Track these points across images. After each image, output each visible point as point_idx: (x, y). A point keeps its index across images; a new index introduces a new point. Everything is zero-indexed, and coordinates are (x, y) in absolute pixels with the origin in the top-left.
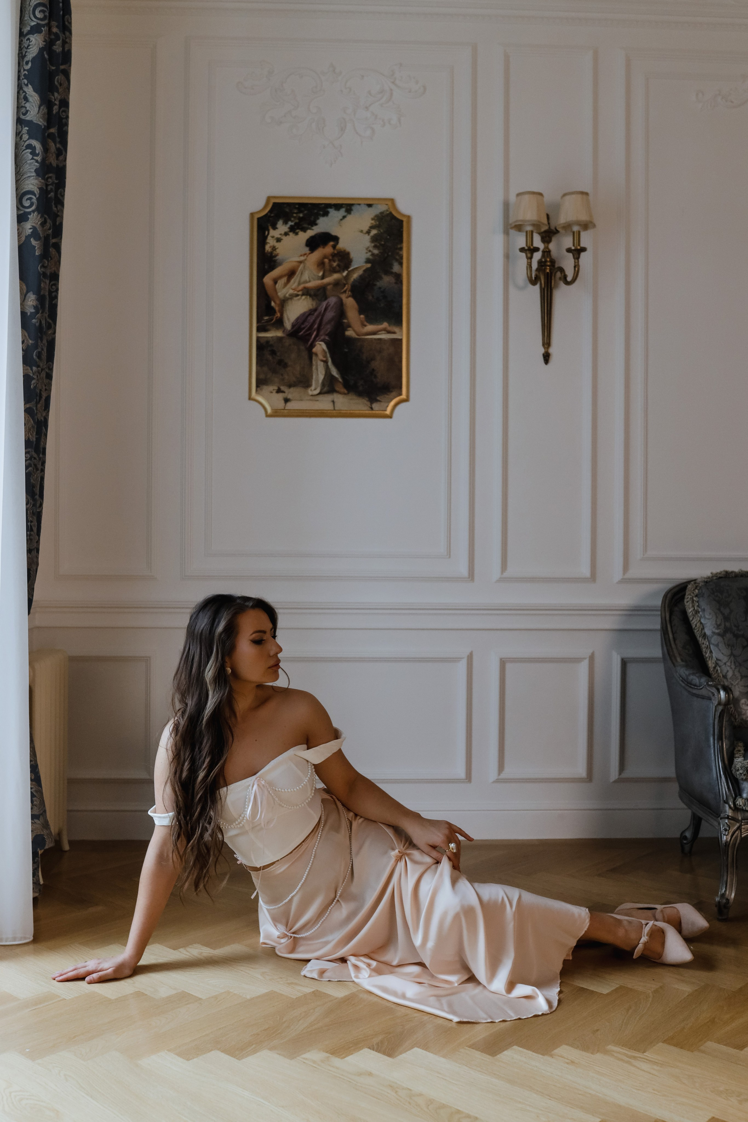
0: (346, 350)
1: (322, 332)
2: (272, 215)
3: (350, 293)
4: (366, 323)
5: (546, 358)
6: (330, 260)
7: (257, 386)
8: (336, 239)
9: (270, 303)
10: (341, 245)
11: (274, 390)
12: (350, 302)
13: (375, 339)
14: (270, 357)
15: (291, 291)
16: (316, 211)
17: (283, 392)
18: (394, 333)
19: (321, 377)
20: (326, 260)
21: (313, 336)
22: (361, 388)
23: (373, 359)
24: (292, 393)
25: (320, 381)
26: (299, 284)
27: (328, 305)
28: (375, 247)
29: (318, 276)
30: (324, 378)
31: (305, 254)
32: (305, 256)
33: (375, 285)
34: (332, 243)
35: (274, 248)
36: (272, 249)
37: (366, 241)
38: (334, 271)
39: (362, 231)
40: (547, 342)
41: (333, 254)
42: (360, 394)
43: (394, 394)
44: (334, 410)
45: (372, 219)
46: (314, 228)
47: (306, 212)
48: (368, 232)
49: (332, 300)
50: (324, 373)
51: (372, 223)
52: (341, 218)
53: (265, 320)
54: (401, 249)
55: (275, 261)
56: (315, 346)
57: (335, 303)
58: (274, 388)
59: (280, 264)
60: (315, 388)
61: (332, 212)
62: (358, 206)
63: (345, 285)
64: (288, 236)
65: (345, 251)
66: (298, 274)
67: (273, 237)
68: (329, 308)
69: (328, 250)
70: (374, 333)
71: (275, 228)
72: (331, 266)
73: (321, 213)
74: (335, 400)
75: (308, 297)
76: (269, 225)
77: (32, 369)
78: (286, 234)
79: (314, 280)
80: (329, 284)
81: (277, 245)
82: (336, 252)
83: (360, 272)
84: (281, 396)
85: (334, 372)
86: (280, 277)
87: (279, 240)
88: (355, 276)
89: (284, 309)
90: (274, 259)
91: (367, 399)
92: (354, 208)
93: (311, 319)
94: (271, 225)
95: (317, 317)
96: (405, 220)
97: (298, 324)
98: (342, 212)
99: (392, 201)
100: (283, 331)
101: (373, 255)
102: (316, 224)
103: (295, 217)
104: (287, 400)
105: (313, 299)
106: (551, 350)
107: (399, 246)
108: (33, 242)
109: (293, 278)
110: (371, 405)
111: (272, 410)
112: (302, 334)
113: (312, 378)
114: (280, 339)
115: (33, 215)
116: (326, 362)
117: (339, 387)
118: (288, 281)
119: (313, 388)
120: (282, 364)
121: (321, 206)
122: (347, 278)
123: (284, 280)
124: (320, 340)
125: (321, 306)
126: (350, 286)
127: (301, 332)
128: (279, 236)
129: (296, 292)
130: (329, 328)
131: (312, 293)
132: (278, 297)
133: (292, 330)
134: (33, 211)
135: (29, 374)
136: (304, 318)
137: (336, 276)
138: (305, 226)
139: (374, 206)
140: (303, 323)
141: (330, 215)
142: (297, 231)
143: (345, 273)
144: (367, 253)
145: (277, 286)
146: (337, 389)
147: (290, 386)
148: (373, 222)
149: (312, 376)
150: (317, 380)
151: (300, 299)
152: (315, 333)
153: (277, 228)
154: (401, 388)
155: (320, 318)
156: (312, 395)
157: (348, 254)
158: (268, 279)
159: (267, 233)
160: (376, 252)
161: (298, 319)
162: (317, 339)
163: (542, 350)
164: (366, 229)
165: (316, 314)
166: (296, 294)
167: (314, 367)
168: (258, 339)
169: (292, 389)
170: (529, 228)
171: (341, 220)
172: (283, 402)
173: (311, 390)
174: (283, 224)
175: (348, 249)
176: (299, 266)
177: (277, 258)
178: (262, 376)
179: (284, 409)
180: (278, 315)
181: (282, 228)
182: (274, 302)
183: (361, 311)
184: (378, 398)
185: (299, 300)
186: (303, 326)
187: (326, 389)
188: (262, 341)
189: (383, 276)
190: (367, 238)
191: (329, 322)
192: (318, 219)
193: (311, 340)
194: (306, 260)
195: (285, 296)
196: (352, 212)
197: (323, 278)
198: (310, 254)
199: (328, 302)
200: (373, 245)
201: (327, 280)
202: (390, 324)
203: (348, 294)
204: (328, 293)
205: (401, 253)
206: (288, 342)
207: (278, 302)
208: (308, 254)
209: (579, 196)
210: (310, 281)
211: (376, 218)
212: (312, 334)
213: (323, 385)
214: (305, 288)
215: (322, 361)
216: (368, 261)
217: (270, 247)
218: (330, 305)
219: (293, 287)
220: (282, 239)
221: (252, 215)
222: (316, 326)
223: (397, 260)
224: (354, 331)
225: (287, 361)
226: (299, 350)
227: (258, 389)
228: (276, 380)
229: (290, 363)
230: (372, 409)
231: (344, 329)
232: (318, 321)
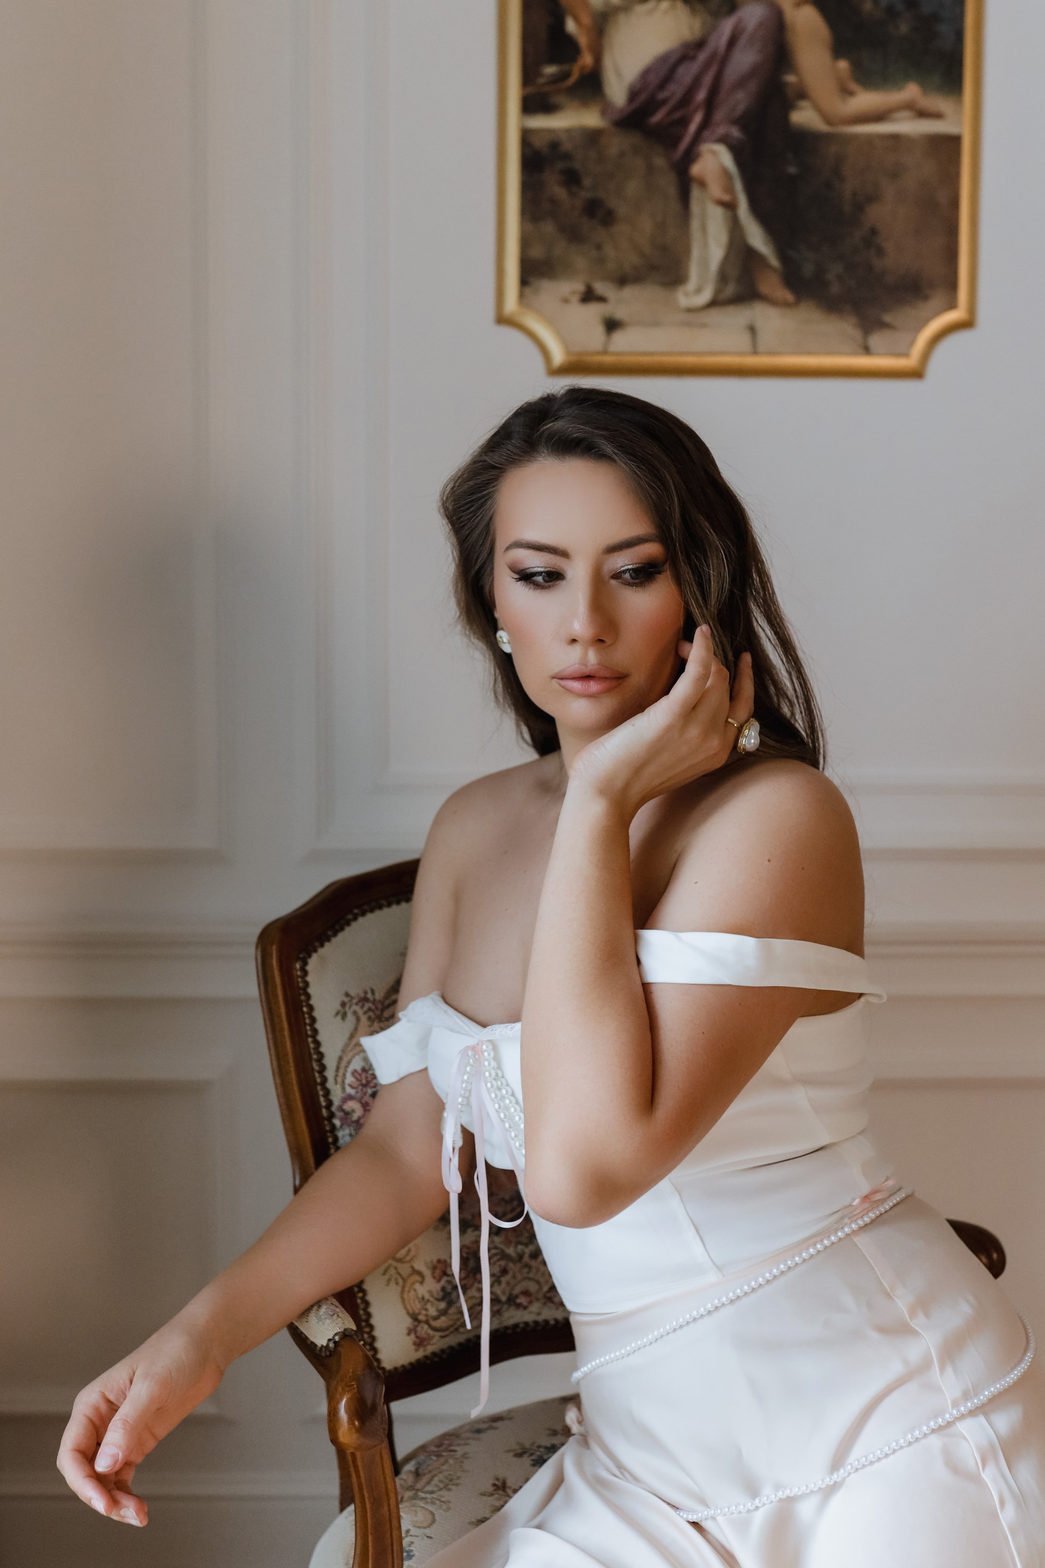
0: (792, 170)
1: (720, 114)
4: (853, 86)
7: (524, 282)
9: (561, 23)
11: (574, 293)
12: (806, 21)
13: (881, 137)
14: (560, 192)
17: (602, 299)
18: (937, 116)
19: (717, 253)
21: (693, 127)
22: (835, 289)
23: (872, 198)
24: (626, 302)
25: (714, 266)
27: (740, 29)
30: (726, 260)
42: (833, 305)
43: (932, 303)
44: (755, 352)
49: (752, 15)
50: (724, 239)
53: (546, 75)
56: (698, 157)
57: (761, 24)
58: (572, 287)
60: (698, 289)
68: (743, 40)
70: (879, 117)
74: (759, 324)
75: (680, 4)
84: (594, 311)
85: (756, 238)
89: (606, 42)
91: (853, 320)
93: (687, 73)
95: (707, 65)
97: (649, 88)
100: (604, 113)
104: (612, 325)
105: (693, 11)
110: (864, 337)
111: (568, 352)
112: (659, 120)
113: (690, 258)
114: (592, 137)
116: (730, 206)
117: (771, 284)
119: (692, 284)
120: (599, 213)
124: (713, 137)
125: (717, 33)
127: (654, 112)
130: (740, 101)
132: (586, 4)
133: (630, 108)
136: (665, 69)
140: (662, 86)
146: (764, 289)
147: (622, 281)
149: (687, 251)
150: (704, 263)
151: (655, 9)
152: (698, 119)
154: (952, 285)
155: (715, 69)
156: (689, 310)
161: (646, 73)
162: (706, 134)
165: (702, 56)
167: (695, 224)
168: (526, 136)
169: (628, 292)
172: (600, 328)
173: (687, 294)
178: (537, 252)
179: (605, 352)
180: (587, 59)
182: (576, 19)
183: (838, 49)
184: (887, 318)
185: (651, 11)
186: (662, 95)
187: (730, 290)
188: (538, 143)
191: (742, 82)
193: (686, 140)
199: (739, 21)
202: (926, 88)
206: (616, 144)
207: (586, 20)
212: (691, 120)
213: (723, 277)
215: (720, 202)
218: (743, 30)
222: (701, 95)
224: (817, 109)
225: (612, 202)
226: (650, 169)
227: (527, 290)
228: (580, 262)
229: (622, 210)
230: (867, 350)
231: (788, 106)
232: (708, 79)
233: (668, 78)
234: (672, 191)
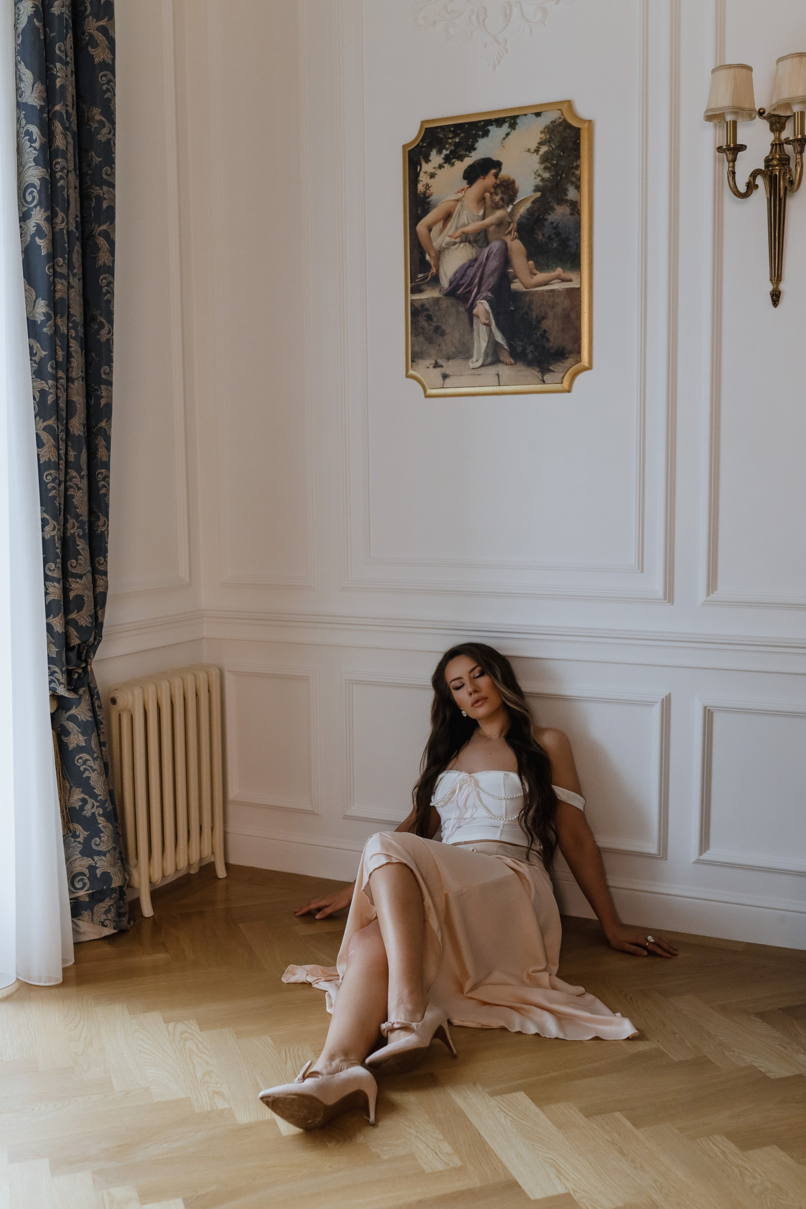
0: (512, 308)
1: (484, 287)
2: (425, 145)
3: (515, 233)
4: (535, 271)
5: (776, 297)
6: (491, 194)
7: (413, 361)
8: (498, 165)
9: (425, 257)
10: (505, 172)
11: (430, 364)
12: (516, 247)
13: (547, 291)
14: (425, 324)
15: (448, 239)
16: (474, 132)
17: (441, 366)
18: (572, 280)
19: (484, 345)
20: (487, 195)
21: (473, 294)
22: (530, 356)
23: (545, 317)
24: (449, 367)
25: (483, 350)
26: (457, 229)
27: (490, 253)
28: (546, 168)
29: (479, 216)
30: (487, 347)
31: (463, 190)
32: (463, 192)
33: (546, 220)
34: (493, 171)
35: (427, 187)
36: (426, 188)
37: (534, 162)
38: (497, 207)
39: (529, 151)
40: (777, 275)
41: (495, 185)
42: (529, 364)
43: (570, 361)
44: (499, 385)
45: (542, 132)
46: (473, 154)
47: (462, 135)
48: (537, 151)
49: (495, 245)
50: (486, 339)
51: (541, 138)
52: (504, 136)
53: (419, 278)
54: (578, 167)
55: (429, 203)
56: (476, 305)
57: (499, 249)
58: (430, 362)
59: (435, 207)
60: (476, 360)
61: (492, 129)
62: (524, 118)
63: (509, 223)
64: (443, 169)
65: (509, 179)
66: (456, 216)
67: (425, 173)
68: (492, 256)
69: (489, 180)
70: (546, 283)
71: (427, 161)
72: (492, 201)
73: (480, 133)
74: (501, 373)
75: (467, 244)
76: (421, 157)
77: (47, 384)
78: (441, 167)
79: (473, 221)
80: (491, 225)
81: (431, 182)
82: (498, 182)
83: (528, 205)
84: (438, 371)
85: (499, 337)
86: (435, 223)
87: (432, 176)
88: (522, 210)
89: (441, 262)
90: (428, 200)
91: (538, 369)
92: (518, 121)
93: (471, 272)
94: (423, 158)
95: (478, 268)
96: (584, 127)
97: (457, 279)
98: (505, 128)
99: (569, 103)
100: (440, 291)
101: (543, 180)
102: (475, 149)
103: (450, 144)
104: (445, 377)
105: (473, 247)
106: (782, 286)
107: (575, 164)
108: (38, 241)
109: (449, 222)
110: (543, 377)
112: (461, 292)
113: (474, 348)
114: (436, 301)
115: (36, 211)
116: (488, 325)
117: (505, 356)
118: (444, 226)
119: (474, 359)
120: (439, 331)
121: (480, 124)
122: (511, 214)
123: (439, 225)
124: (481, 298)
125: (482, 255)
126: (516, 224)
127: (459, 290)
128: (433, 171)
129: (453, 240)
130: (491, 281)
131: (472, 239)
132: (432, 246)
133: (449, 289)
134: (35, 206)
135: (45, 388)
136: (463, 271)
137: (499, 213)
138: (462, 153)
139: (543, 115)
140: (462, 278)
141: (490, 134)
142: (453, 160)
143: (509, 209)
144: (535, 178)
145: (432, 233)
146: (502, 359)
147: (448, 358)
148: (542, 135)
150: (479, 349)
151: (459, 247)
152: (475, 290)
153: (430, 161)
154: (579, 352)
155: (481, 270)
156: (474, 369)
157: (513, 182)
158: (421, 227)
159: (419, 168)
160: (547, 175)
161: (456, 273)
162: (478, 296)
163: (770, 287)
164: (533, 146)
165: (476, 265)
166: (453, 242)
167: (475, 333)
168: (413, 302)
169: (451, 363)
170: (729, 118)
171: (504, 139)
172: (441, 378)
173: (472, 362)
174: (437, 154)
175: (513, 177)
176: (455, 206)
177: (431, 198)
178: (417, 349)
179: (443, 387)
180: (434, 270)
181: (436, 158)
182: (429, 255)
183: (529, 257)
184: (551, 368)
185: (456, 249)
186: (461, 282)
187: (489, 360)
188: (417, 305)
189: (556, 206)
190: (536, 158)
191: (492, 274)
192: (477, 141)
193: (472, 298)
194: (463, 196)
195: (441, 246)
196: (517, 127)
197: (484, 217)
198: (468, 188)
199: (490, 249)
200: (543, 166)
201: (489, 220)
202: (565, 270)
203: (514, 234)
204: (490, 237)
205: (577, 172)
206: (446, 303)
207: (433, 254)
208: (465, 189)
209: (797, 60)
210: (468, 224)
211: (546, 130)
212: (473, 290)
213: (486, 355)
214: (463, 233)
215: (485, 324)
216: (537, 189)
217: (424, 185)
218: (492, 252)
219: (450, 233)
220: (436, 174)
221: (404, 147)
222: (477, 281)
223: (572, 183)
224: (522, 282)
225: (444, 327)
226: (458, 312)
227: (414, 364)
228: (433, 352)
229: (448, 330)
230: (544, 382)
231: (510, 282)
232: (479, 274)
233: (463, 276)
234: (467, 321)
